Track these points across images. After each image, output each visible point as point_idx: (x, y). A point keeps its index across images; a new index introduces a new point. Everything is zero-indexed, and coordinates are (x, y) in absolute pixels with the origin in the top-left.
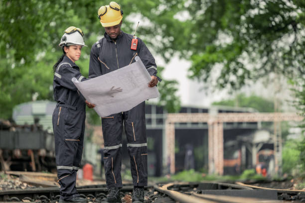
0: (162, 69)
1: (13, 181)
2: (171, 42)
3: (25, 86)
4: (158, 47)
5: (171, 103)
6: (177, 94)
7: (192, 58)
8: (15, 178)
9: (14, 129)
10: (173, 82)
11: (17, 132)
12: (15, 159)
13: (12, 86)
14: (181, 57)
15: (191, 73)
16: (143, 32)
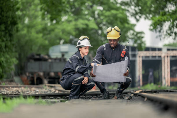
0: (135, 25)
1: (50, 89)
2: (140, 9)
3: (56, 36)
4: (133, 13)
5: (140, 45)
6: (143, 40)
7: (152, 19)
8: (51, 88)
9: (50, 61)
10: (141, 33)
11: (52, 62)
12: (50, 78)
13: (49, 36)
14: (145, 19)
15: (152, 27)
16: (123, 4)
